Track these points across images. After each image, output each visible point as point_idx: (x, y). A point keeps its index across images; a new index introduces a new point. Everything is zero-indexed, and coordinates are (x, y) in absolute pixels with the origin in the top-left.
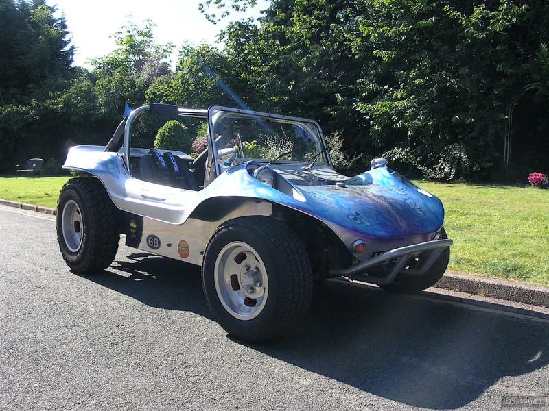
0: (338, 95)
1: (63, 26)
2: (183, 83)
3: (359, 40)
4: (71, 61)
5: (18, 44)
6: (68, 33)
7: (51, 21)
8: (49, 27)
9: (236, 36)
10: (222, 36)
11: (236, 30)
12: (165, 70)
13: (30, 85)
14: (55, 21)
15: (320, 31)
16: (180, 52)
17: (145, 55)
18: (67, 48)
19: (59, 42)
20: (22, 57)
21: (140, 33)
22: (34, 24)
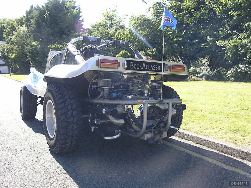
0: (208, 37)
1: (79, 9)
2: (130, 33)
3: (221, 7)
4: (82, 25)
5: (60, 18)
6: (81, 12)
7: (74, 7)
8: (73, 9)
9: (156, 9)
10: (149, 9)
11: (157, 6)
12: (122, 27)
13: (64, 36)
14: (76, 7)
15: (199, 4)
16: (130, 18)
17: (114, 20)
18: (81, 19)
19: (77, 17)
20: (61, 23)
21: (112, 11)
22: (67, 9)
